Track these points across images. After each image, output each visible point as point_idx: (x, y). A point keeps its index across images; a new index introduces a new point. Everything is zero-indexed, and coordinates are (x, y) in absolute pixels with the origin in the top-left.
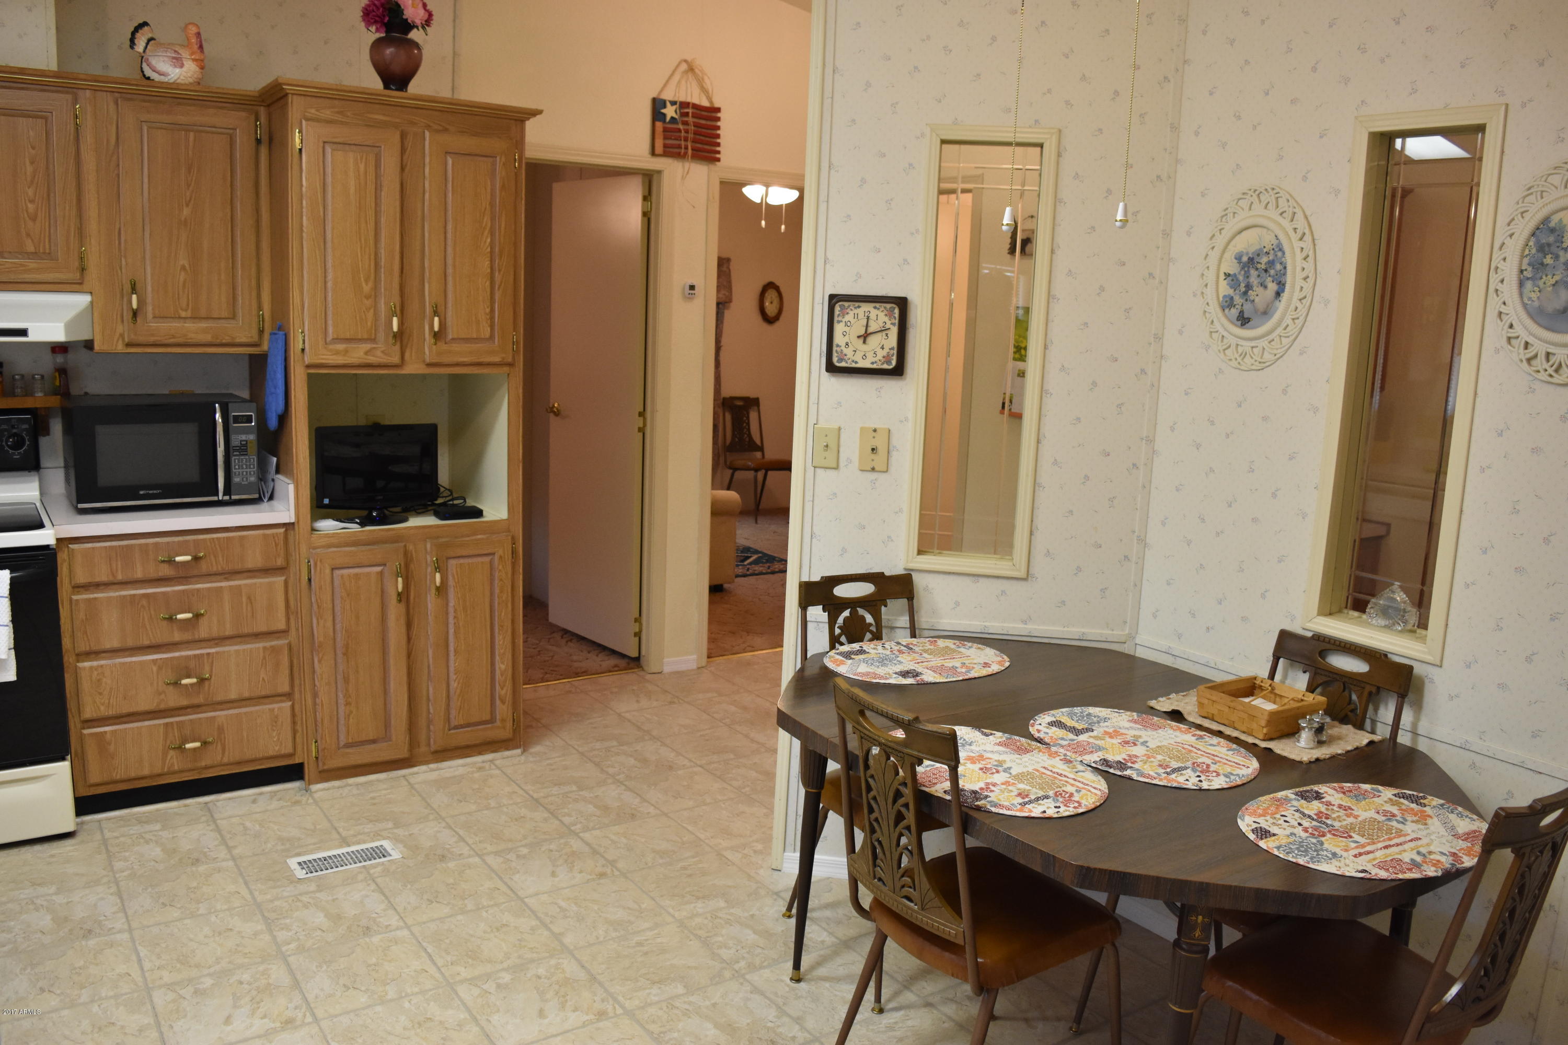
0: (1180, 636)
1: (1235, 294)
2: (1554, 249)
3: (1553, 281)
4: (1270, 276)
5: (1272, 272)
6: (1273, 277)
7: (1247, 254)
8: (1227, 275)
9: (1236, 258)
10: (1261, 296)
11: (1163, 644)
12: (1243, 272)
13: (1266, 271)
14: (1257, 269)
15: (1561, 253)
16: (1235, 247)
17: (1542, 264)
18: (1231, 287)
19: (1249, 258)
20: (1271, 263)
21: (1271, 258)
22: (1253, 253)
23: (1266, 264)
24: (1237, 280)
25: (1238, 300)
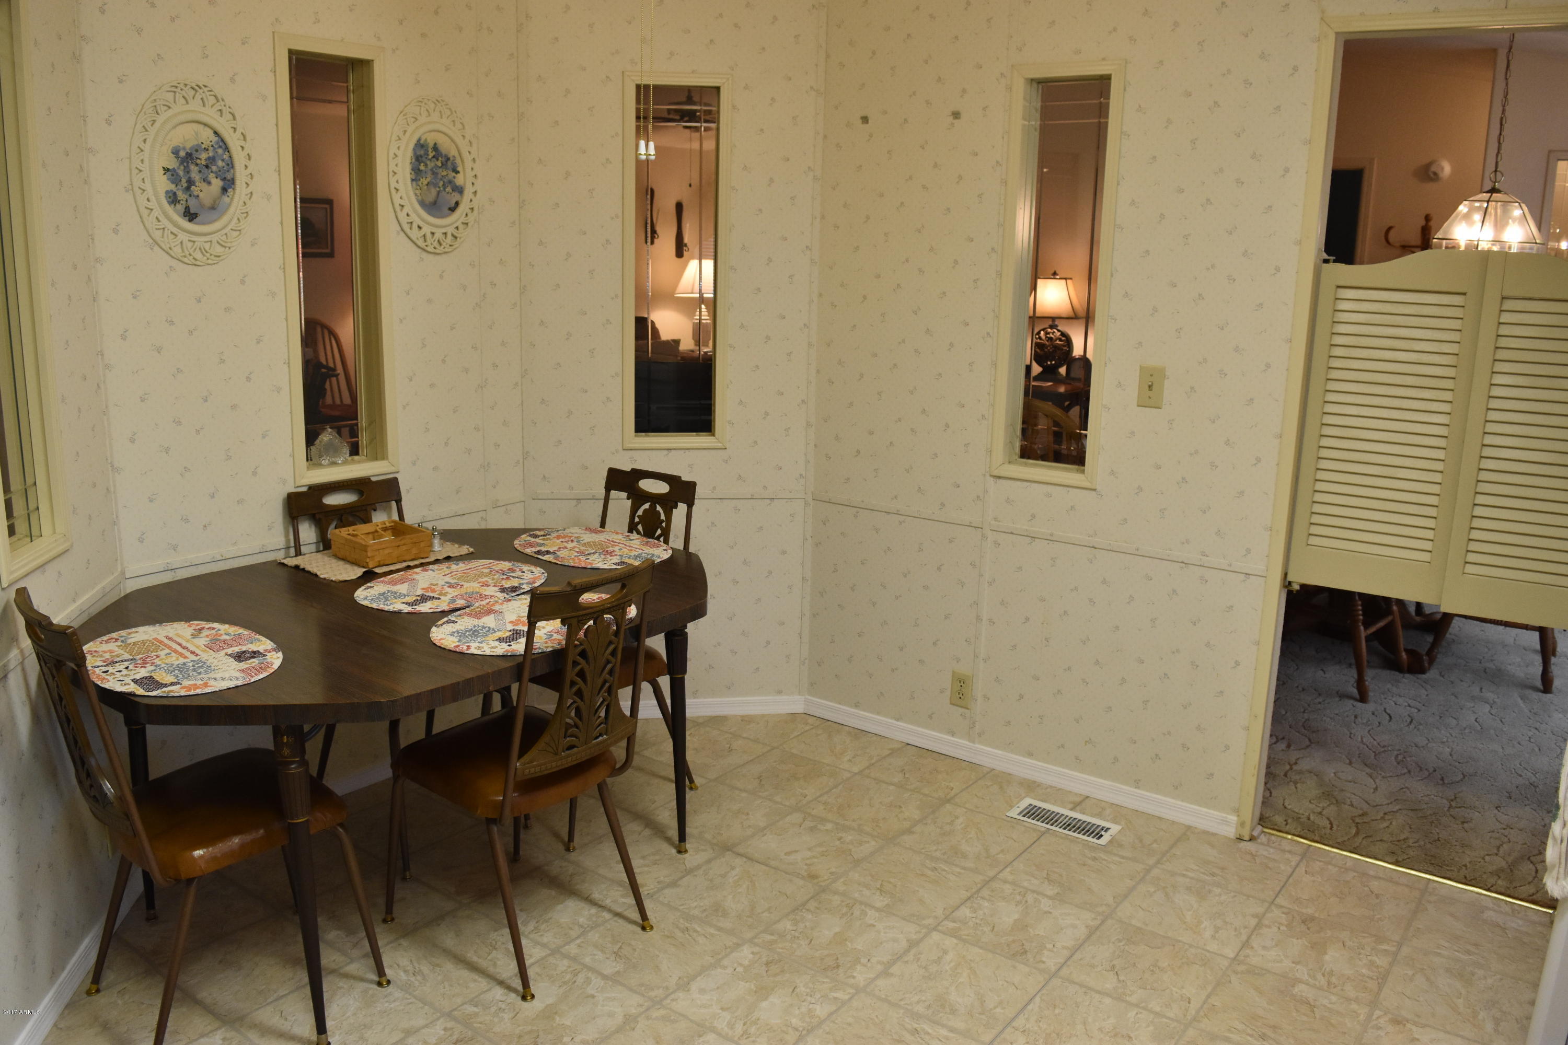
0: (175, 548)
1: (178, 190)
2: (424, 159)
3: (425, 182)
4: (212, 172)
5: (214, 168)
6: (216, 173)
7: (184, 149)
8: (166, 170)
9: (173, 153)
10: (208, 191)
11: (159, 564)
12: (182, 168)
13: (207, 167)
14: (197, 165)
15: (428, 162)
16: (171, 141)
17: (419, 169)
18: (173, 182)
19: (187, 153)
20: (212, 160)
21: (211, 154)
22: (191, 149)
23: (206, 160)
24: (177, 175)
25: (181, 195)
